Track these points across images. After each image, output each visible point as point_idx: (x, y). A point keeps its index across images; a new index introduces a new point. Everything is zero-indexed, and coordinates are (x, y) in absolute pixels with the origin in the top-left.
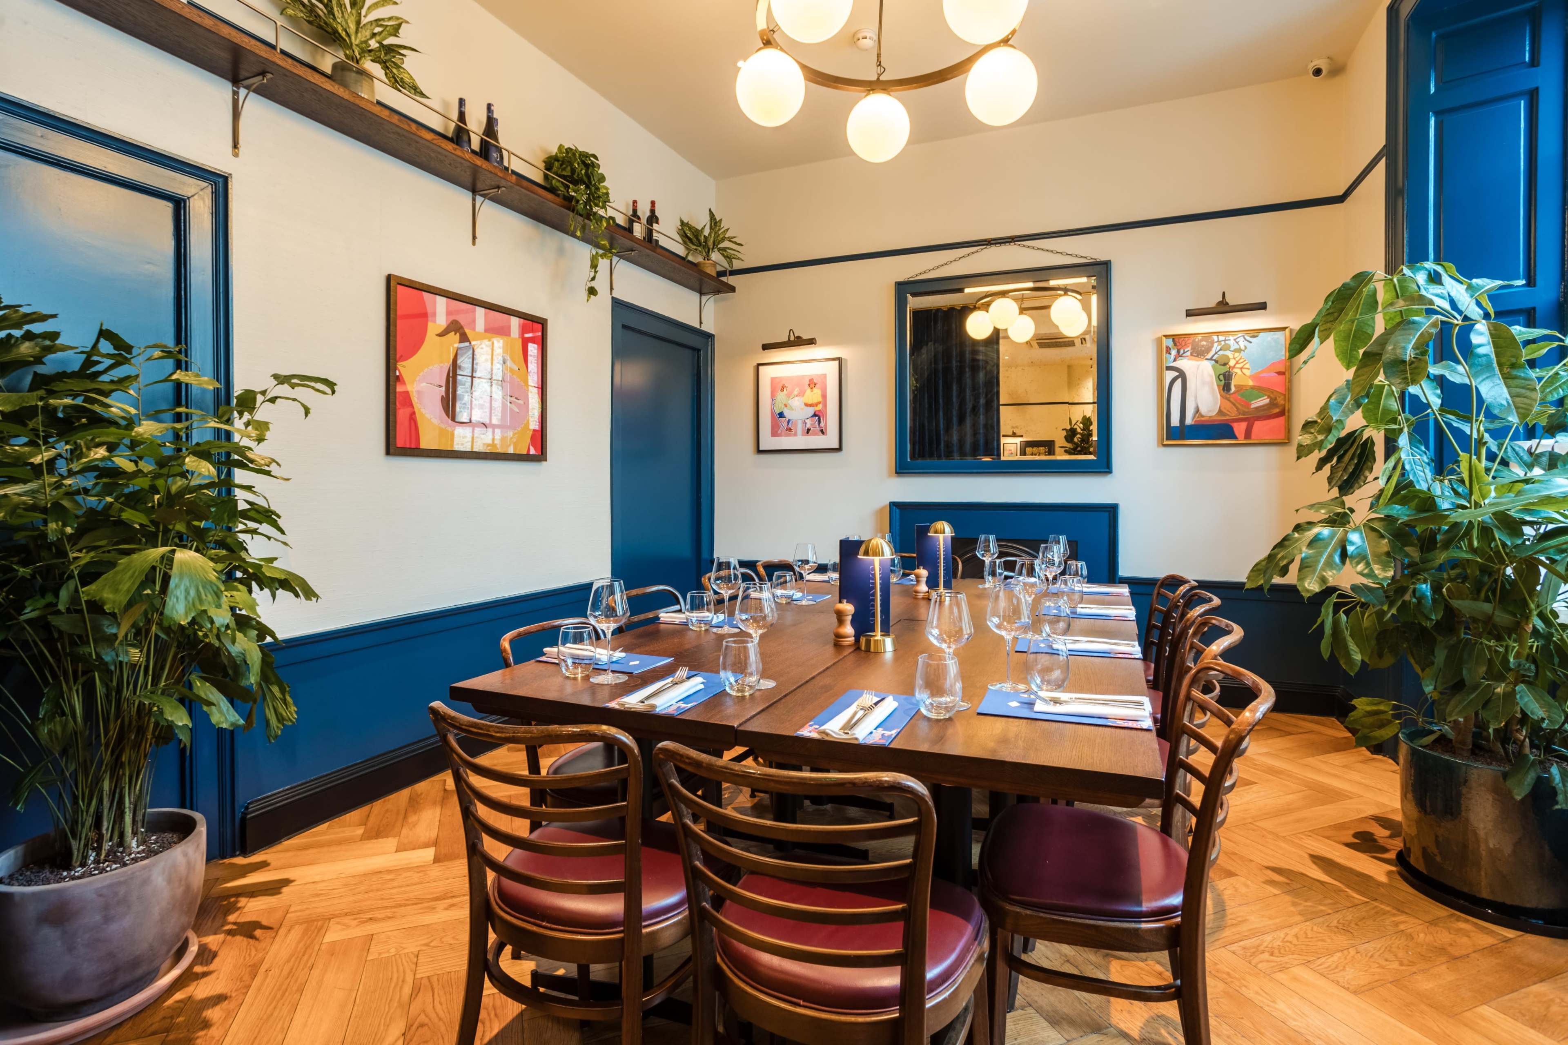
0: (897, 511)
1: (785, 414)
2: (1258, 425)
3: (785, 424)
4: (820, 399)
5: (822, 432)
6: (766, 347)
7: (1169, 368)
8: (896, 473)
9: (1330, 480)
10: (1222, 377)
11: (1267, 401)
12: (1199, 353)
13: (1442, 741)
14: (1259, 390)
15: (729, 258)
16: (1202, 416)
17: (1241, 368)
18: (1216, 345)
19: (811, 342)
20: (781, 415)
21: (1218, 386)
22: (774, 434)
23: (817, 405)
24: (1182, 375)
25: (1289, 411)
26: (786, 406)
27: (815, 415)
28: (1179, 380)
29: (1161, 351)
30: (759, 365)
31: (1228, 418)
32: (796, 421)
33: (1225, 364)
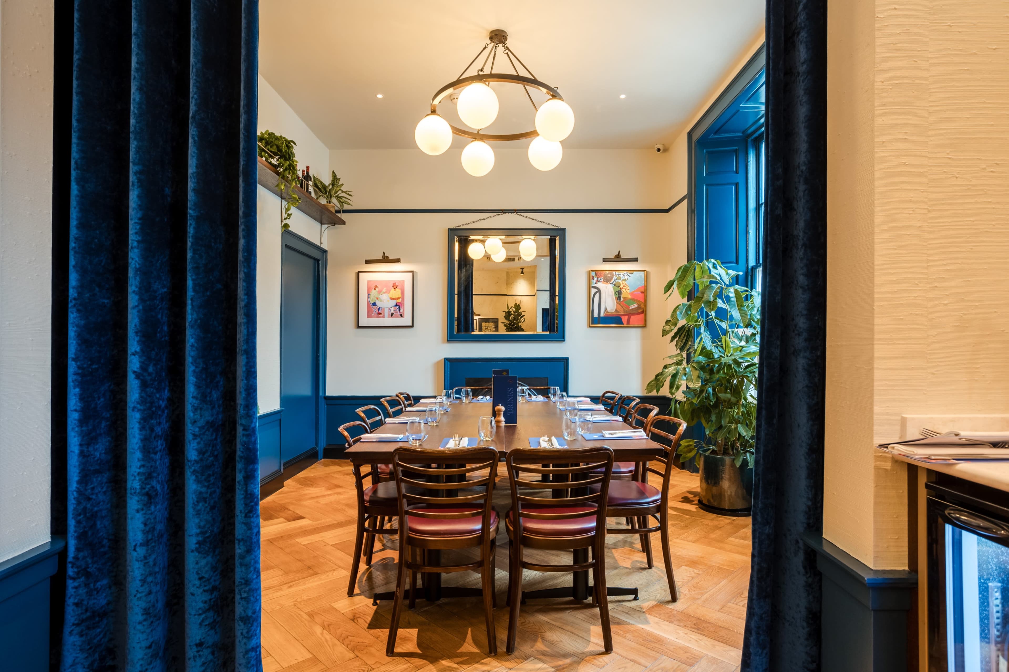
0: (448, 363)
1: (377, 304)
2: (632, 317)
3: (377, 310)
4: (400, 296)
5: (401, 316)
6: (367, 262)
7: (593, 287)
8: (448, 341)
9: (676, 345)
10: (617, 293)
11: (637, 306)
12: (607, 280)
13: (713, 452)
14: (634, 300)
15: (342, 203)
16: (608, 312)
17: (626, 289)
18: (615, 276)
19: (398, 261)
20: (374, 304)
21: (615, 297)
22: (369, 316)
23: (398, 299)
24: (599, 291)
25: (646, 311)
26: (377, 299)
27: (397, 305)
28: (598, 294)
29: (590, 278)
30: (359, 272)
31: (619, 313)
32: (384, 309)
33: (619, 287)
